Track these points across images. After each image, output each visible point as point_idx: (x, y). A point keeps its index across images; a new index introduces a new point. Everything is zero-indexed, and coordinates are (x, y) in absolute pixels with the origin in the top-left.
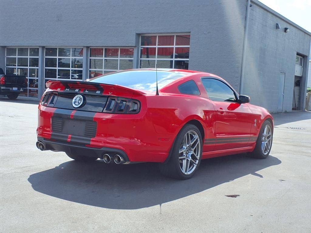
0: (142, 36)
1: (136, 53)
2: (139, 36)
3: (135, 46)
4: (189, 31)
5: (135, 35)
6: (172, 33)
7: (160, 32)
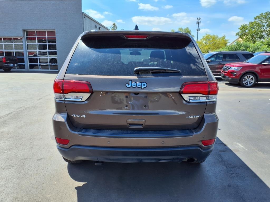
0: (26, 31)
1: (24, 40)
2: (25, 31)
3: (23, 37)
4: (54, 29)
5: (22, 30)
6: (44, 30)
7: (37, 29)
